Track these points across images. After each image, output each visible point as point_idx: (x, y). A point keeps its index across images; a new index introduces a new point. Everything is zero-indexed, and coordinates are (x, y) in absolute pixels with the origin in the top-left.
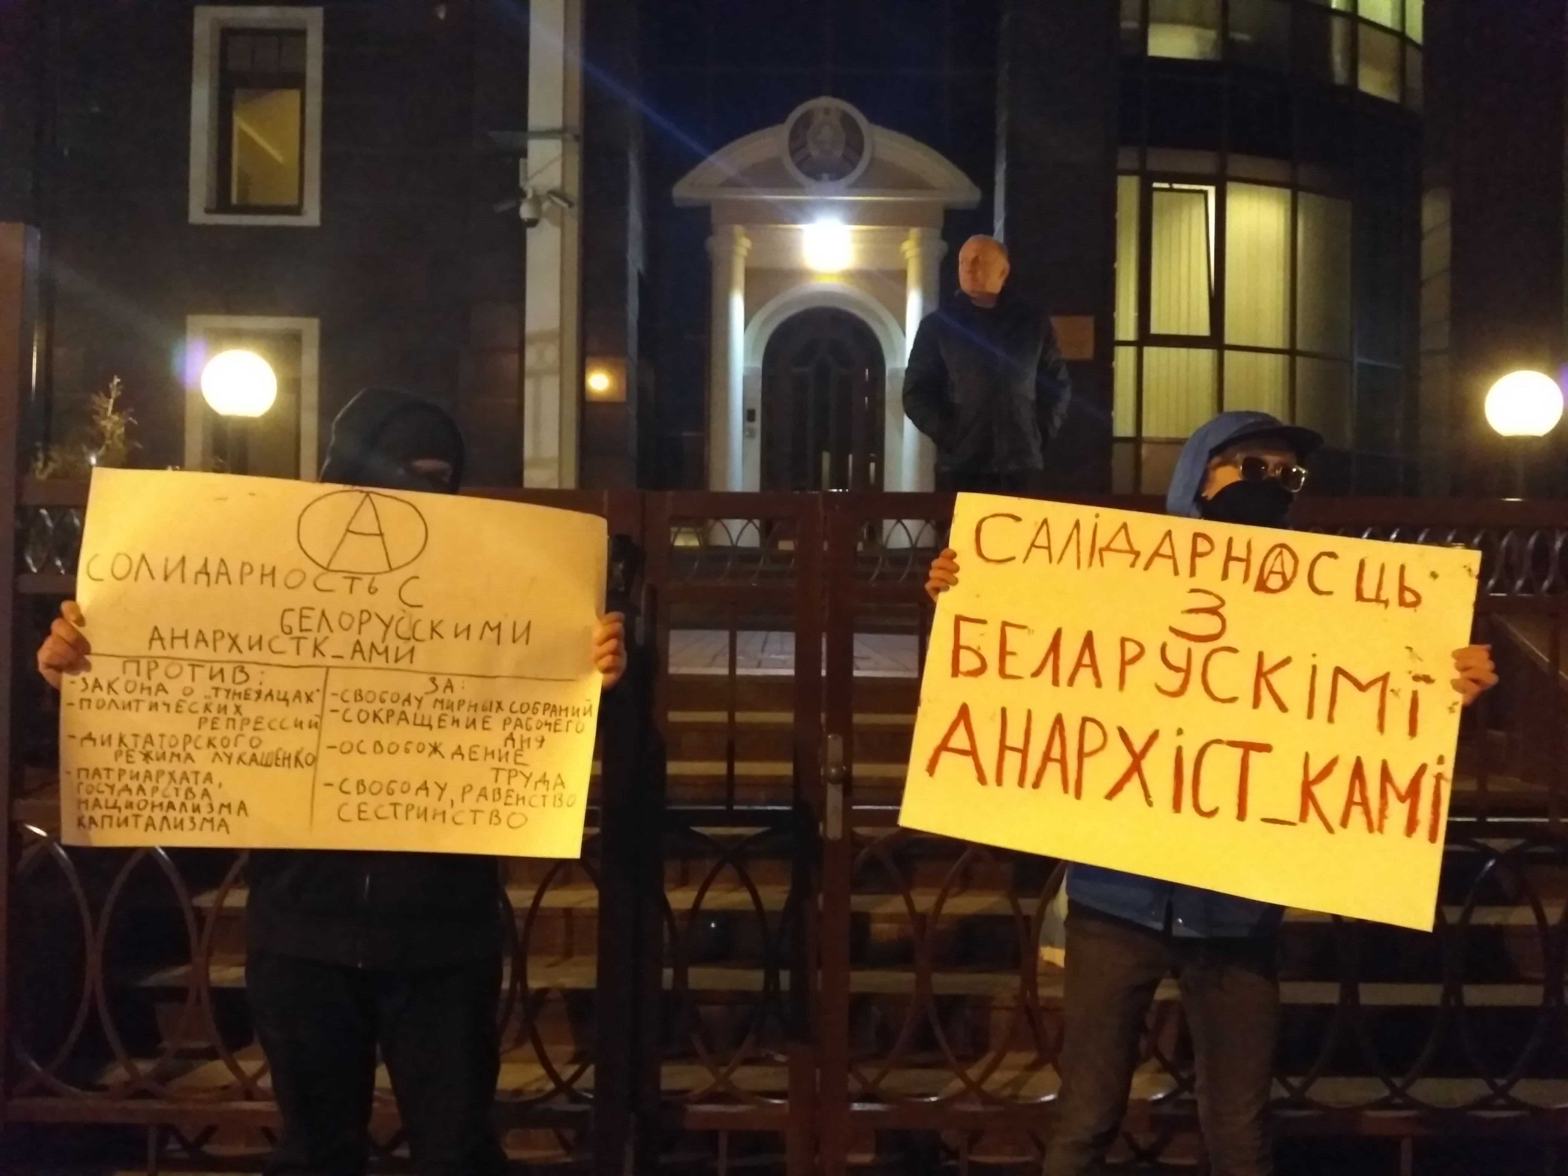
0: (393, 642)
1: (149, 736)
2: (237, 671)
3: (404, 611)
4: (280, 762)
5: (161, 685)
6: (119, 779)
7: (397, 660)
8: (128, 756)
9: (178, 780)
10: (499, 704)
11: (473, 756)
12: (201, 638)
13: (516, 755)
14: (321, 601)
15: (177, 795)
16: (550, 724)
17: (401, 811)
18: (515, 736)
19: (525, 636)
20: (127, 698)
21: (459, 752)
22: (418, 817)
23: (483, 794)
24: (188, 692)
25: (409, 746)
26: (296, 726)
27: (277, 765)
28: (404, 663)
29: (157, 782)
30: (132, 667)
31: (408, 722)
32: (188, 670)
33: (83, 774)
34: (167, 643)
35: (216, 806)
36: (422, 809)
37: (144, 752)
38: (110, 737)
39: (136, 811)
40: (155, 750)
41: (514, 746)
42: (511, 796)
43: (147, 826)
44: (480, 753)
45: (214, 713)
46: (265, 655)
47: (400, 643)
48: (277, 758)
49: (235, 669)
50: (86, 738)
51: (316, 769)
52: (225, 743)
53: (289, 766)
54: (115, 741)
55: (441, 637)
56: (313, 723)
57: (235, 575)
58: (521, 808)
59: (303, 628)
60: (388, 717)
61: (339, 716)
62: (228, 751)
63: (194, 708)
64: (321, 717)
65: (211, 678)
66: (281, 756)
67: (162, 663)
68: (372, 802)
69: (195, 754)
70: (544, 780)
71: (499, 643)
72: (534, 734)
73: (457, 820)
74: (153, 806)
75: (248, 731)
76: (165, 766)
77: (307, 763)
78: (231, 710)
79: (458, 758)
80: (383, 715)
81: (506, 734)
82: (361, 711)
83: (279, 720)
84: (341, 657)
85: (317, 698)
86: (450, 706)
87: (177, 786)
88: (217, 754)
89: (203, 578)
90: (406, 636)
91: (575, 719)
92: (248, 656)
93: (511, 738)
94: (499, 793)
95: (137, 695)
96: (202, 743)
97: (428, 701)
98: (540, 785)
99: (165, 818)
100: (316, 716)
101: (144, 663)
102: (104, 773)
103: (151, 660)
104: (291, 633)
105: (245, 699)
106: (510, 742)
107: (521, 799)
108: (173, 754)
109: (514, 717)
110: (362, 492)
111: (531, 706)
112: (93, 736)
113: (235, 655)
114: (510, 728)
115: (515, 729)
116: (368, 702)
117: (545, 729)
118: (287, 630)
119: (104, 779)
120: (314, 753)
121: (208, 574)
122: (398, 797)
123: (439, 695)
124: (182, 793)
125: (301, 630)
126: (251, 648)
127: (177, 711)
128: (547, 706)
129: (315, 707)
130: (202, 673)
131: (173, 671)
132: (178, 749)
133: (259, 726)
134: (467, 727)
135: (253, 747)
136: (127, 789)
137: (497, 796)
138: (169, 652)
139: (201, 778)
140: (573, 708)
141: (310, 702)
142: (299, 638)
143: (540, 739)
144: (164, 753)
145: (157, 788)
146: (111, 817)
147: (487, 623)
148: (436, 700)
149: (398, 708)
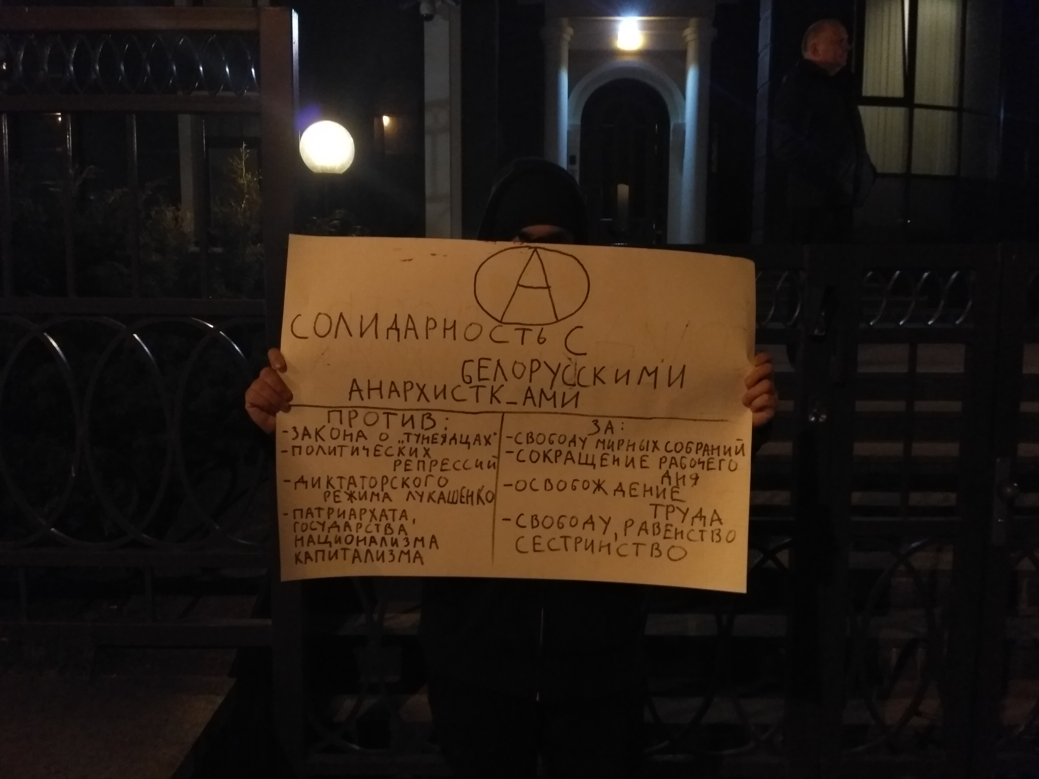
0: (559, 388)
1: (352, 477)
2: (425, 417)
3: (570, 359)
4: (464, 500)
5: (361, 431)
6: (329, 518)
7: (563, 405)
8: (335, 496)
9: (378, 517)
10: (655, 443)
11: (633, 493)
12: (393, 389)
13: (672, 492)
14: (495, 352)
15: (378, 531)
16: (703, 462)
17: (571, 543)
18: (670, 474)
19: (680, 380)
20: (333, 444)
21: (620, 489)
22: (586, 549)
23: (643, 528)
24: (384, 437)
25: (575, 483)
26: (477, 466)
27: (461, 502)
28: (570, 407)
29: (361, 519)
30: (335, 416)
31: (574, 462)
32: (383, 418)
33: (298, 513)
34: (365, 394)
35: (412, 541)
36: (589, 542)
37: (349, 492)
38: (319, 479)
39: (344, 545)
40: (357, 490)
41: (670, 484)
42: (669, 530)
43: (354, 558)
44: (640, 490)
45: (407, 457)
46: (449, 403)
47: (566, 388)
48: (462, 496)
49: (423, 416)
50: (299, 482)
51: (495, 505)
52: (417, 482)
53: (472, 504)
54: (324, 483)
55: (604, 383)
56: (491, 463)
57: (421, 331)
58: (679, 542)
59: (481, 377)
60: (556, 457)
61: (514, 455)
62: (420, 490)
63: (389, 452)
64: (498, 458)
65: (403, 425)
66: (465, 494)
67: (361, 412)
68: (546, 535)
69: (392, 493)
70: (700, 516)
71: (655, 387)
72: (689, 472)
73: (622, 551)
74: (358, 541)
75: (436, 471)
76: (366, 504)
77: (487, 500)
78: (421, 452)
79: (619, 494)
80: (552, 455)
81: (663, 472)
82: (532, 451)
83: (462, 462)
84: (515, 403)
85: (494, 440)
86: (611, 447)
87: (378, 522)
88: (410, 493)
89: (393, 333)
90: (572, 383)
91: (727, 457)
92: (434, 404)
93: (667, 475)
94: (658, 527)
95: (340, 441)
96: (398, 483)
97: (592, 442)
98: (697, 520)
99: (368, 551)
100: (494, 457)
101: (345, 412)
102: (316, 512)
103: (351, 409)
104: (471, 382)
105: (433, 443)
106: (666, 480)
107: (679, 534)
108: (373, 493)
109: (669, 456)
110: (530, 248)
111: (685, 445)
112: (305, 479)
113: (423, 403)
114: (665, 466)
115: (670, 467)
116: (539, 444)
117: (698, 467)
118: (467, 379)
119: (316, 518)
120: (494, 491)
121: (398, 330)
122: (567, 531)
123: (601, 436)
124: (382, 529)
125: (480, 380)
126: (436, 397)
127: (375, 455)
128: (700, 446)
129: (493, 449)
130: (395, 421)
131: (371, 419)
132: (377, 490)
133: (444, 467)
134: (627, 466)
135: (441, 486)
136: (335, 525)
137: (657, 531)
138: (367, 402)
139: (398, 515)
140: (725, 447)
141: (488, 444)
142: (478, 387)
143: (694, 477)
144: (365, 493)
145: (361, 525)
146: (323, 551)
147: (645, 368)
148: (599, 441)
149: (565, 448)
